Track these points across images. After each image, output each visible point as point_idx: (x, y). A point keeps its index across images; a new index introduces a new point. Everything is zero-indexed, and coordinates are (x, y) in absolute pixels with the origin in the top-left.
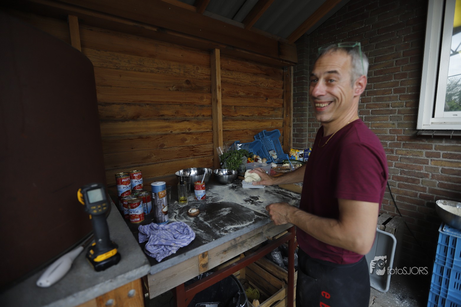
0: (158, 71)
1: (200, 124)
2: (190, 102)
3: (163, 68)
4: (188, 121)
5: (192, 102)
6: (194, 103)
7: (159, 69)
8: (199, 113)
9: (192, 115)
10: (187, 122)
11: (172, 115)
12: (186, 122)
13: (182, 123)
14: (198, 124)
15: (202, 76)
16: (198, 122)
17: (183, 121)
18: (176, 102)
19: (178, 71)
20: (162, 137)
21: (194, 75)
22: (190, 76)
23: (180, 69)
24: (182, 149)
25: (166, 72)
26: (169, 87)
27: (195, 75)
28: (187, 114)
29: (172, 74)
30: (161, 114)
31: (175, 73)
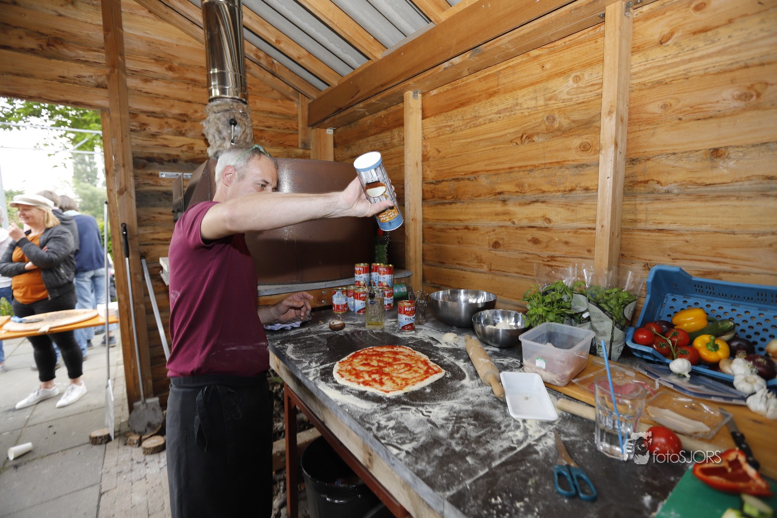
0: (500, 117)
1: (573, 210)
2: (555, 161)
3: (507, 108)
4: (543, 202)
5: (559, 160)
6: (565, 161)
7: (500, 113)
8: (574, 185)
9: (556, 189)
10: (541, 204)
11: (517, 192)
12: (539, 204)
13: (532, 206)
14: (568, 209)
15: (591, 91)
16: (568, 205)
17: (533, 202)
18: (526, 166)
19: (532, 103)
20: (494, 230)
21: (569, 97)
22: (560, 104)
23: (536, 98)
24: (527, 258)
25: (513, 113)
26: (515, 141)
27: (573, 97)
28: (545, 188)
29: (523, 113)
30: (498, 190)
31: (528, 108)
